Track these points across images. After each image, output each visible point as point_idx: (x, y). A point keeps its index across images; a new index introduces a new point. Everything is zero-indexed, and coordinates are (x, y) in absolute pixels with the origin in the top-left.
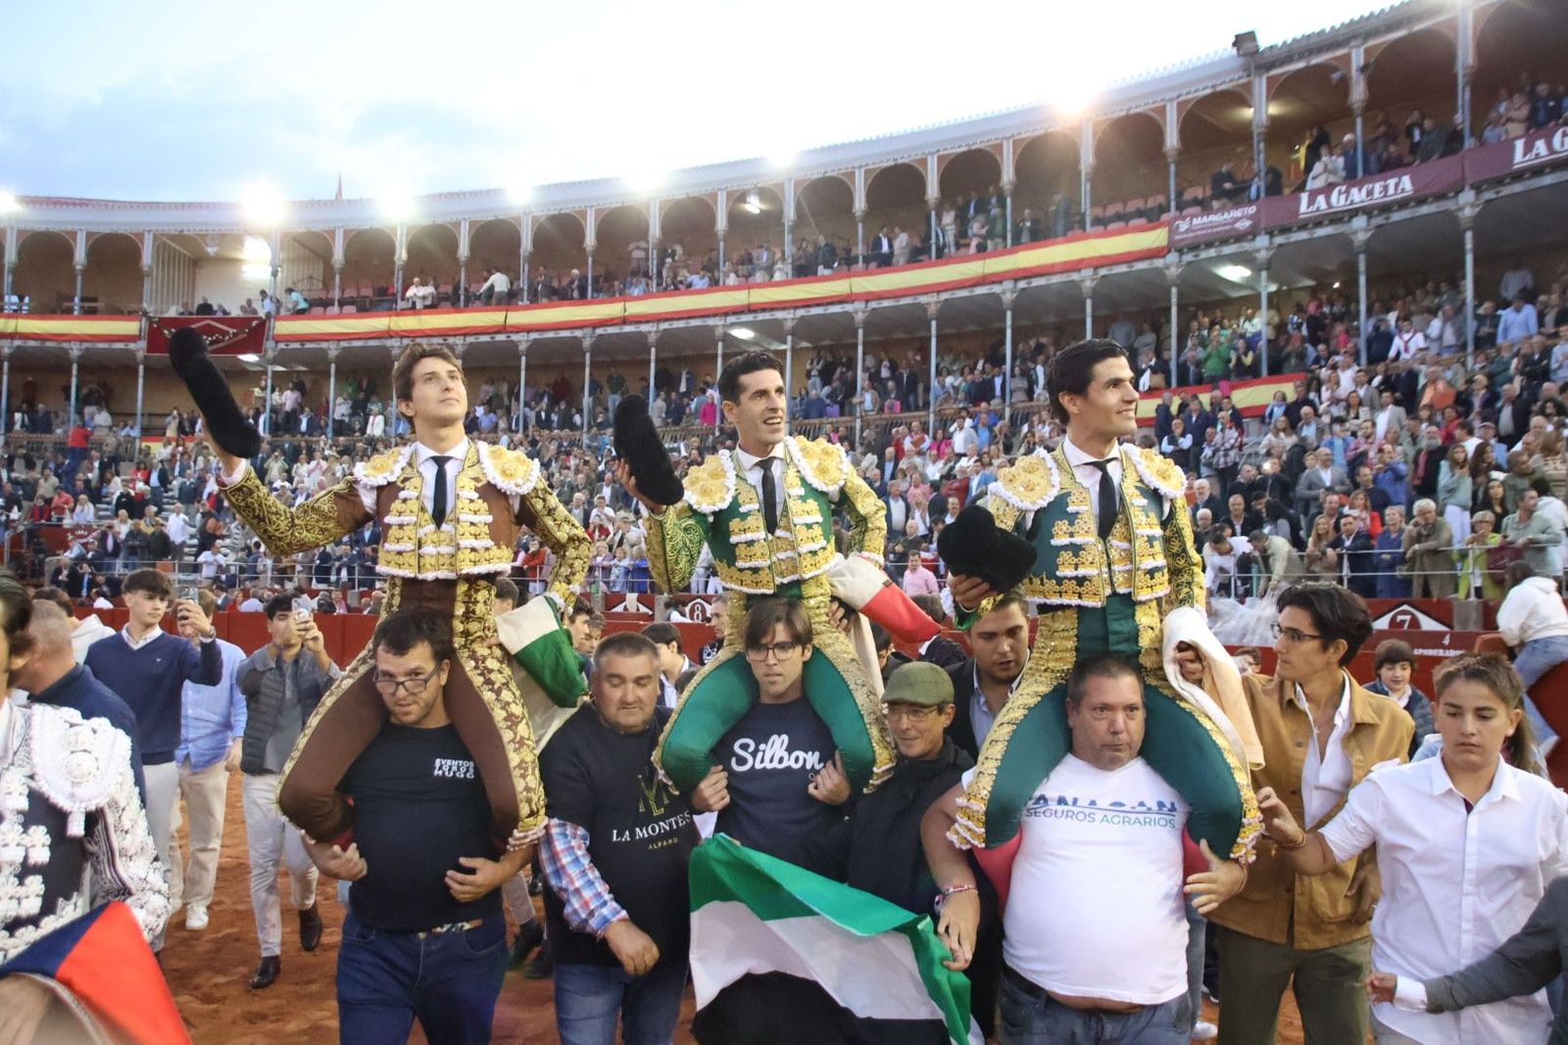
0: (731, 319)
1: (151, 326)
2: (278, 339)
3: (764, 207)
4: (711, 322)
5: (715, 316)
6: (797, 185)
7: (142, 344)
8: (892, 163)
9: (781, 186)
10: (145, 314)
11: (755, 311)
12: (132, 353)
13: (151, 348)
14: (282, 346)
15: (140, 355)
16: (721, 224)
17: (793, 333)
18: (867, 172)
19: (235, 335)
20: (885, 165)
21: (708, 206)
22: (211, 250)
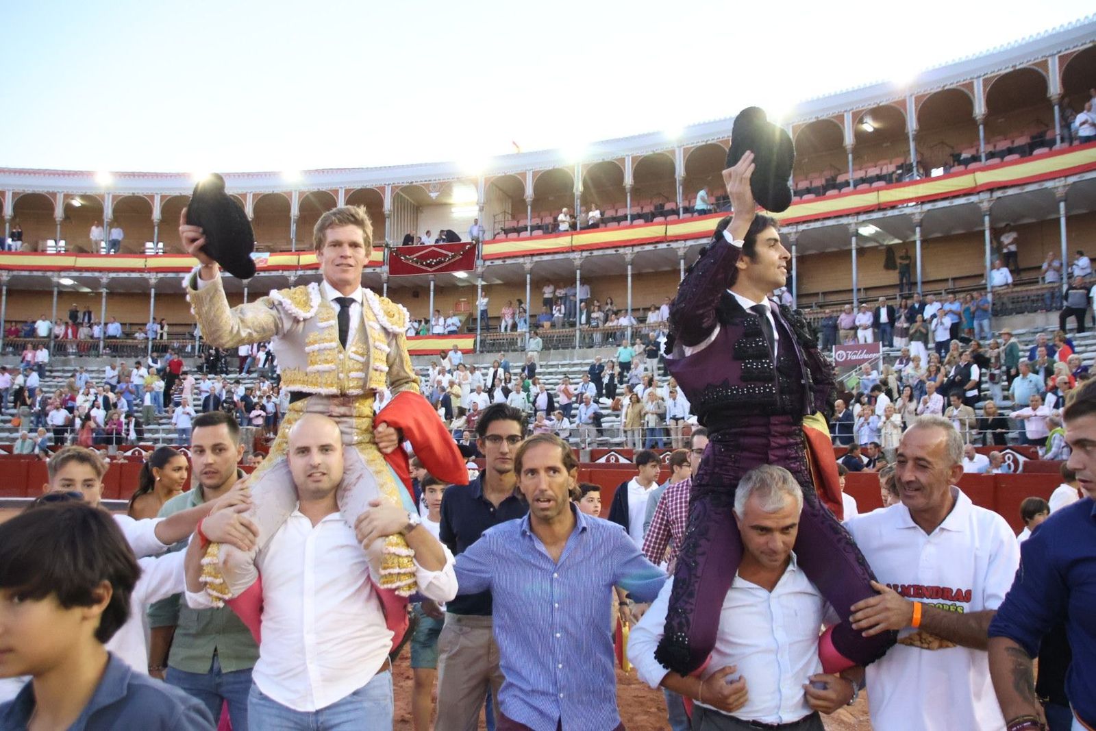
0: (862, 218)
1: (391, 253)
2: (485, 259)
3: (877, 125)
4: (844, 221)
5: (848, 215)
6: (918, 99)
7: (386, 268)
8: (1010, 70)
9: (903, 103)
10: (387, 246)
11: (884, 209)
12: (379, 275)
13: (392, 271)
14: (488, 263)
15: (385, 276)
16: (849, 140)
17: (920, 224)
18: (986, 81)
19: (453, 257)
20: (1003, 72)
21: (835, 125)
22: (433, 195)
